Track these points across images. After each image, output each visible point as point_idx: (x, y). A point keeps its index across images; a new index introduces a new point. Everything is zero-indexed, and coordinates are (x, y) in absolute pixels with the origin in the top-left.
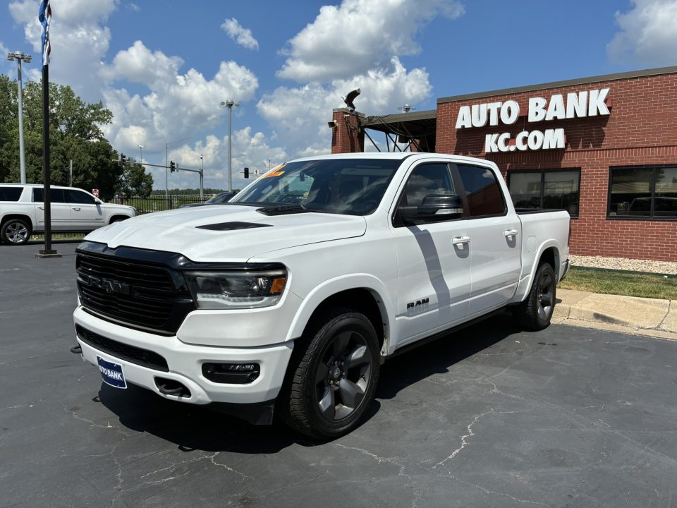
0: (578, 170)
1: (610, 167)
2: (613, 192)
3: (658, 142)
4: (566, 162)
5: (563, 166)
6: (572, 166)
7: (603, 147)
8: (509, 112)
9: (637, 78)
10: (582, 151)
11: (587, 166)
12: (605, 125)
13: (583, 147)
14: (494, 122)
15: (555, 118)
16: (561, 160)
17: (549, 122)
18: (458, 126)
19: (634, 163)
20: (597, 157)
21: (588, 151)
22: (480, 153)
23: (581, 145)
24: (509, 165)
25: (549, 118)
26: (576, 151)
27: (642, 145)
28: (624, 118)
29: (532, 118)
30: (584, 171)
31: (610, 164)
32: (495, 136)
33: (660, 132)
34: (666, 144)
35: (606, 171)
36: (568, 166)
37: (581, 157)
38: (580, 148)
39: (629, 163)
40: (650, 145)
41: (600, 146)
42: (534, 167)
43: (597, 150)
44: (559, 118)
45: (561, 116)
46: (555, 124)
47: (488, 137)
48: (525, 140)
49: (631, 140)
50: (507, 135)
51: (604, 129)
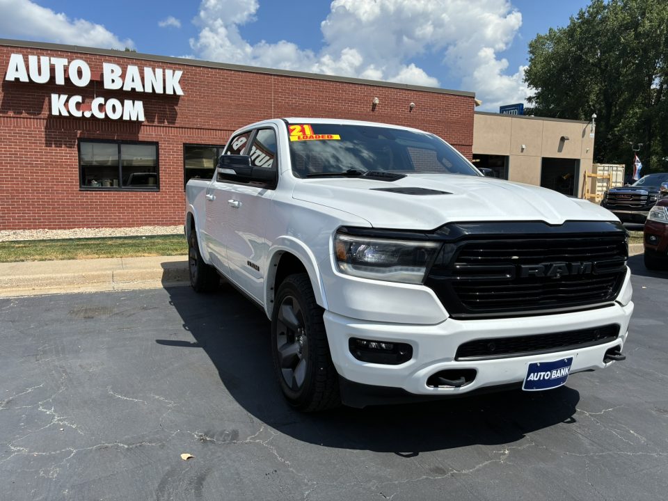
0: (156, 144)
1: (184, 144)
2: (187, 167)
3: (213, 125)
4: (144, 135)
5: (141, 139)
6: (149, 140)
7: (177, 125)
8: (80, 73)
9: (200, 67)
10: (158, 126)
11: (164, 141)
12: (177, 105)
13: (159, 122)
14: (60, 80)
15: (133, 89)
16: (138, 133)
17: (127, 92)
18: (10, 77)
19: (203, 142)
20: (172, 133)
21: (163, 127)
22: (40, 114)
23: (156, 120)
24: (79, 132)
25: (127, 88)
26: (152, 126)
27: (207, 127)
28: (192, 101)
29: (108, 85)
30: (162, 145)
31: (185, 142)
32: (64, 97)
33: (221, 118)
34: (226, 128)
35: (181, 147)
36: (146, 140)
37: (158, 132)
38: (156, 123)
39: (199, 142)
40: (214, 128)
41: (174, 123)
42: (110, 137)
43: (172, 127)
44: (137, 90)
45: (139, 89)
46: (133, 95)
47: (54, 97)
48: (101, 107)
49: (199, 122)
50: (78, 98)
51: (176, 108)
